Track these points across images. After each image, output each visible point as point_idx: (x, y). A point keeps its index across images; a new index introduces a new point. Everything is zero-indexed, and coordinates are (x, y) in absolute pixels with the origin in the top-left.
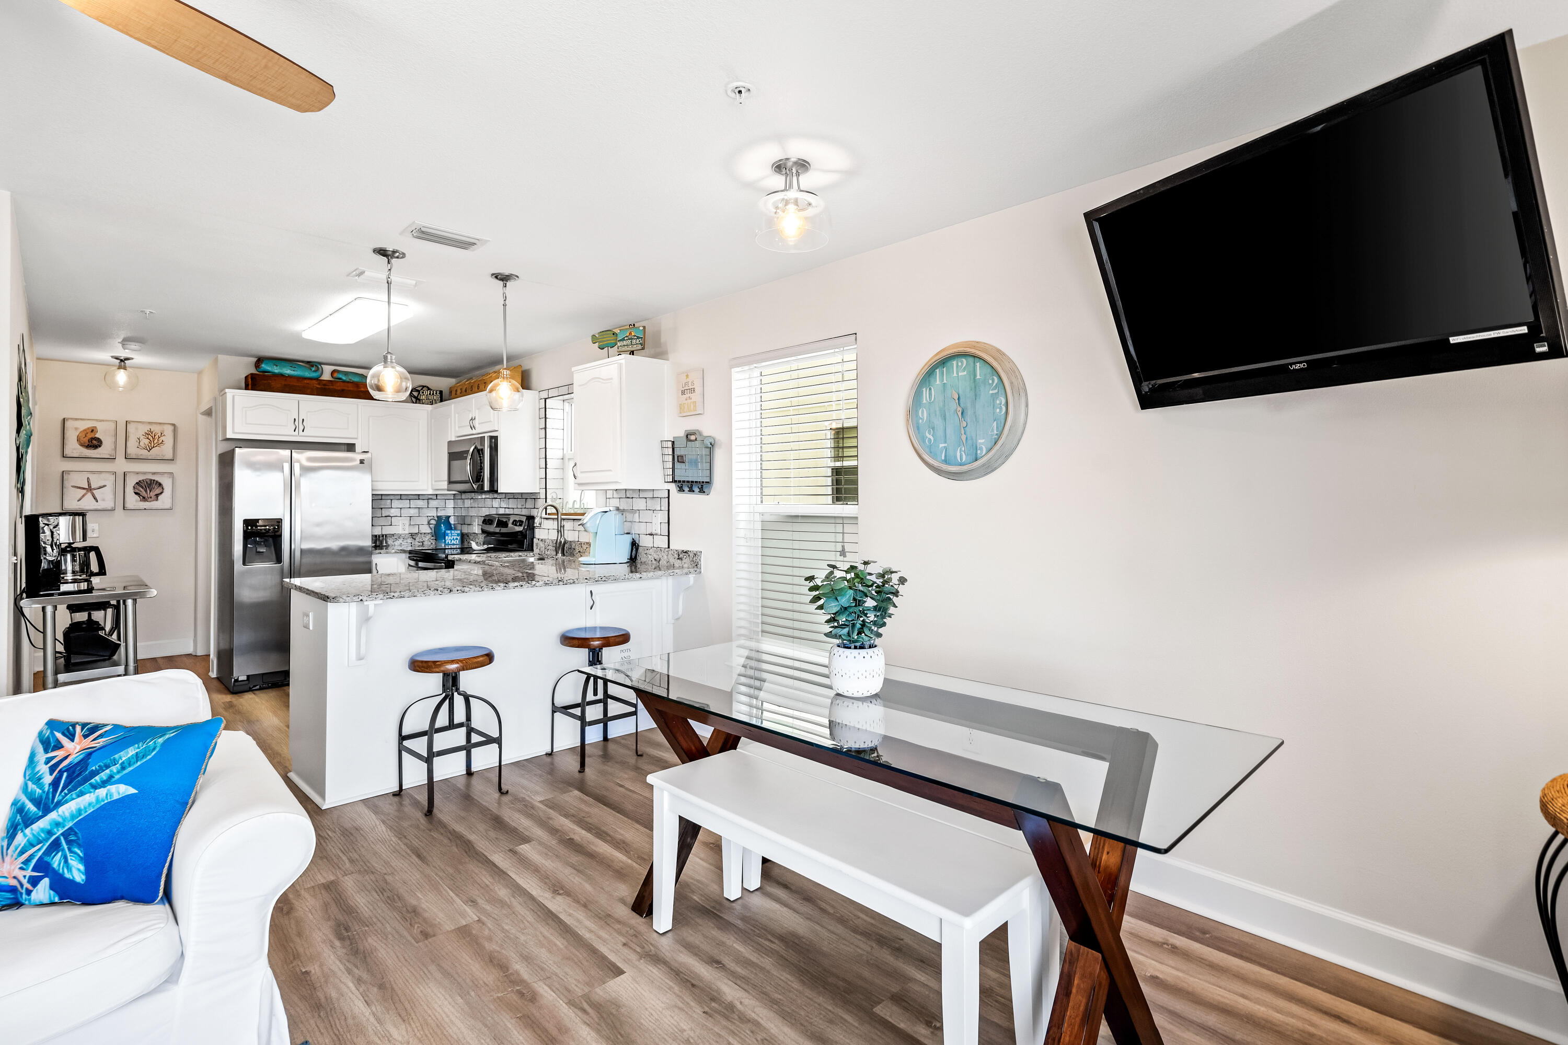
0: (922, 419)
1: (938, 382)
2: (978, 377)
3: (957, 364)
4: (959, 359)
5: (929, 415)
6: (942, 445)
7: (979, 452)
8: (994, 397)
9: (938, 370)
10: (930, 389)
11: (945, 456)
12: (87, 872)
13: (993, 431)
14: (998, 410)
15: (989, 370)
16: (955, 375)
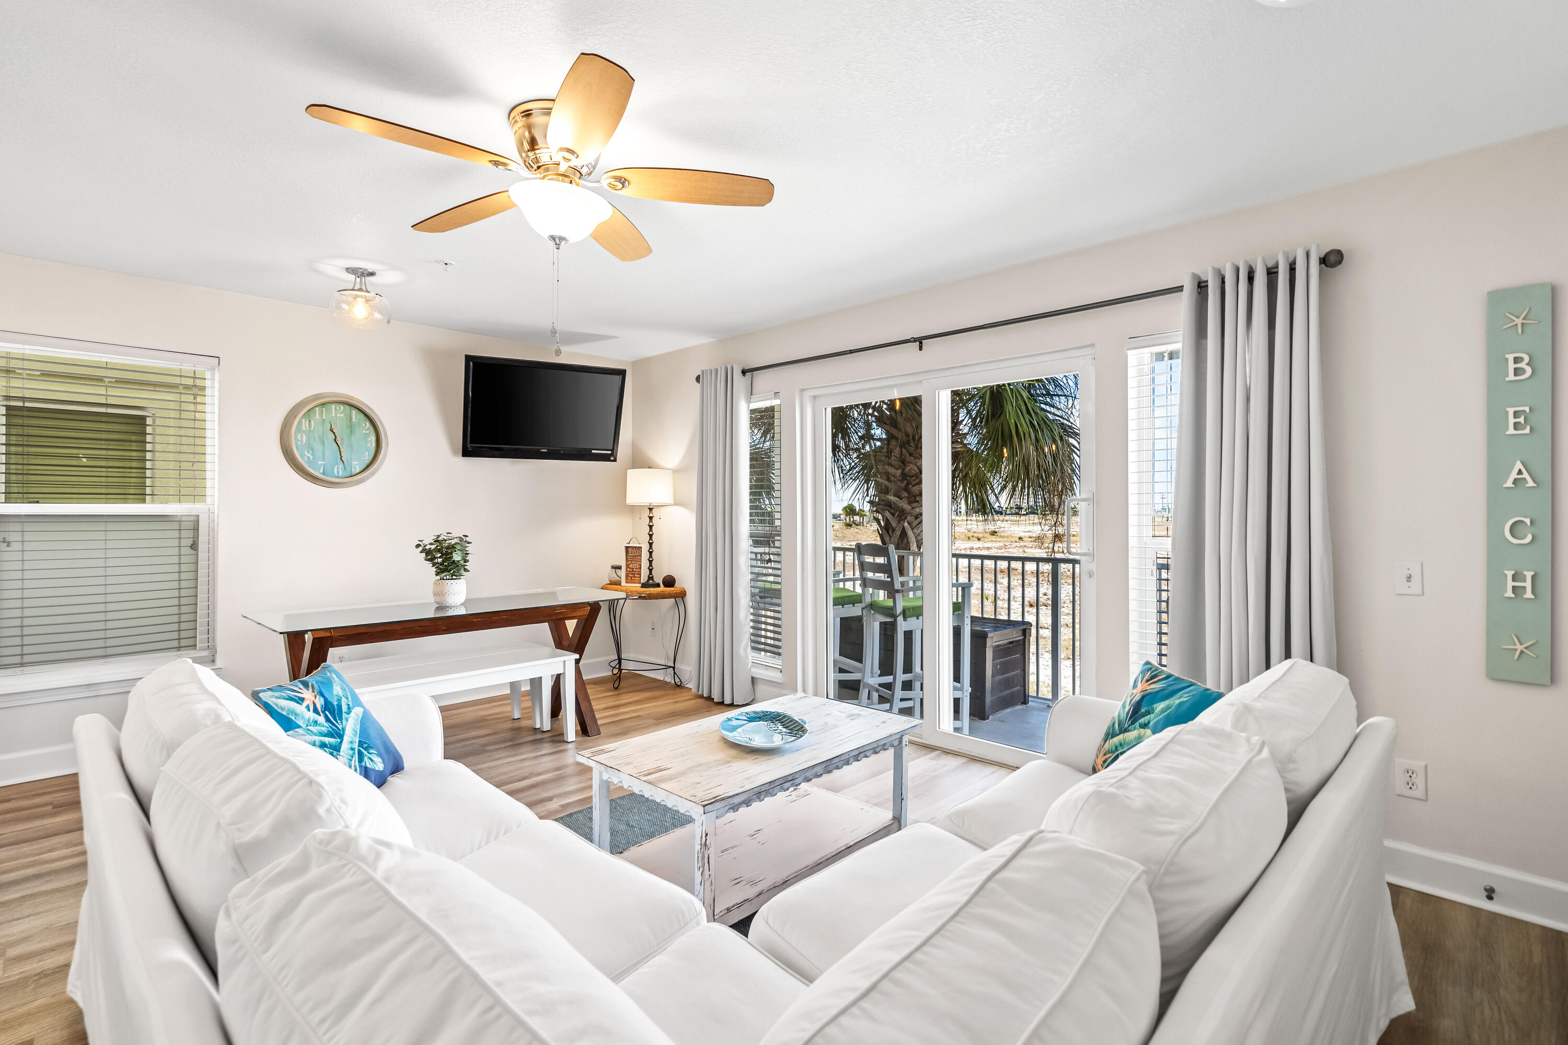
0: (302, 442)
1: (317, 416)
2: (354, 420)
3: (336, 408)
4: (338, 405)
5: (308, 439)
6: (320, 463)
7: (353, 470)
8: (366, 436)
9: (317, 409)
10: (310, 421)
11: (324, 470)
13: (365, 457)
14: (369, 444)
15: (362, 416)
16: (333, 414)
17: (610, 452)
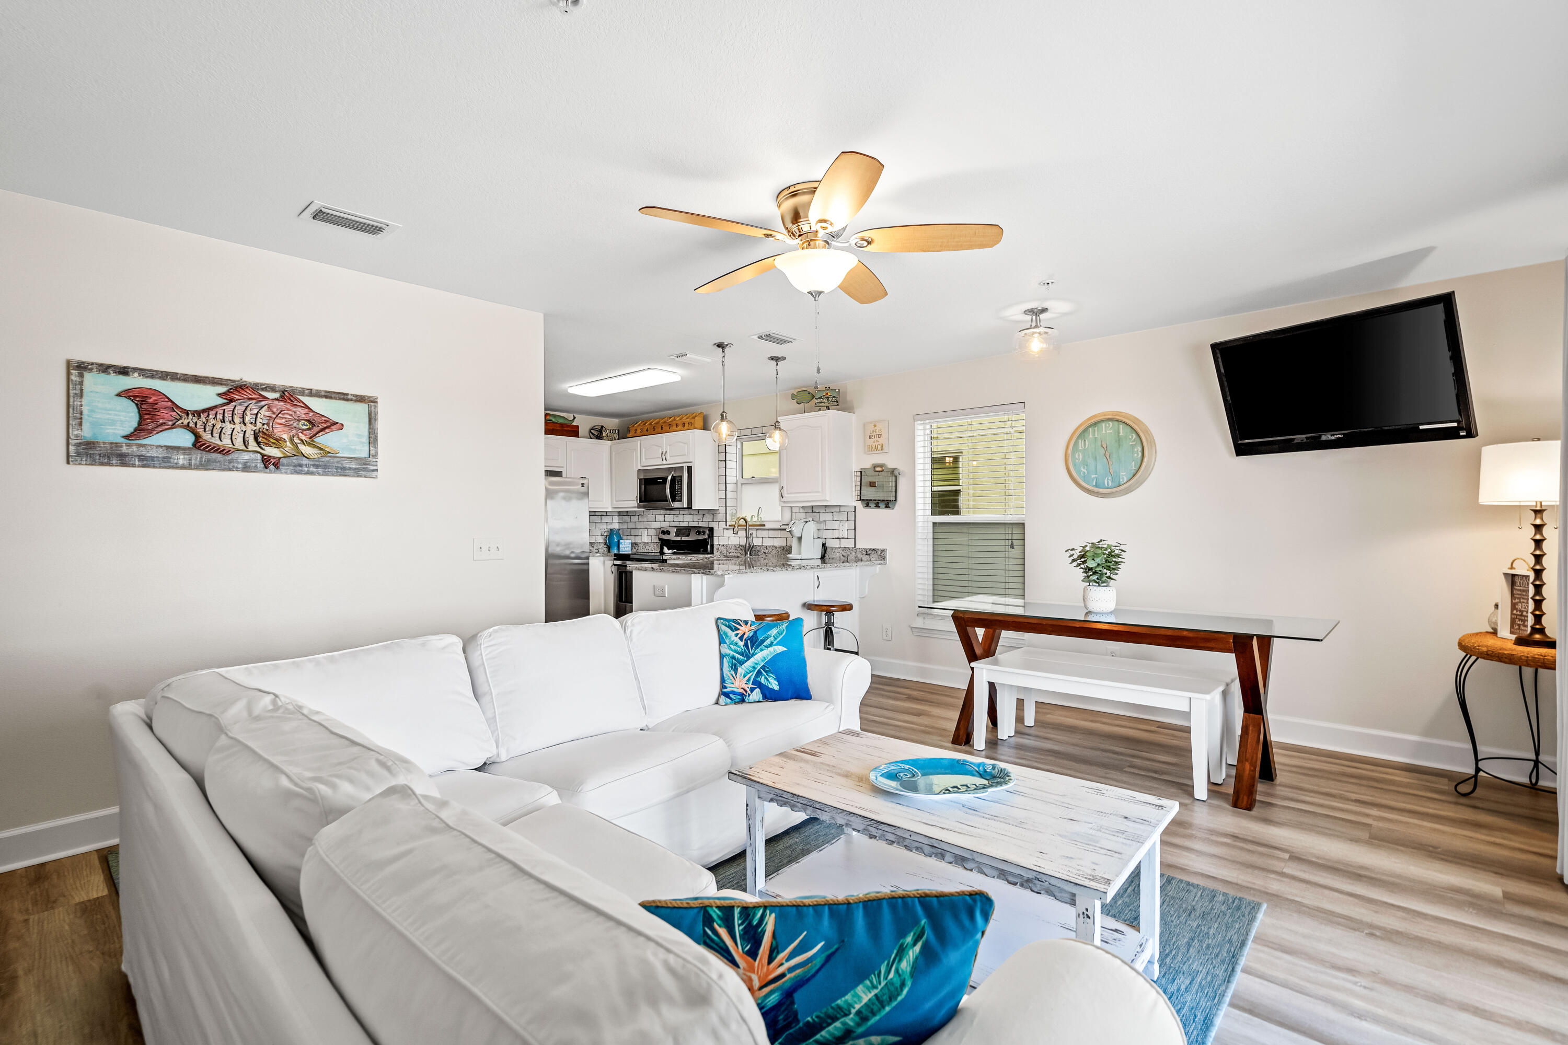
0: (1079, 459)
1: (1091, 436)
2: (1121, 434)
3: (1106, 427)
4: (1107, 423)
5: (1084, 456)
6: (1093, 476)
7: (1121, 480)
8: (1133, 447)
9: (1090, 429)
10: (1085, 440)
11: (1096, 483)
12: (779, 685)
13: (1132, 467)
14: (1136, 455)
15: (1129, 429)
16: (1104, 432)
17: (1455, 424)
